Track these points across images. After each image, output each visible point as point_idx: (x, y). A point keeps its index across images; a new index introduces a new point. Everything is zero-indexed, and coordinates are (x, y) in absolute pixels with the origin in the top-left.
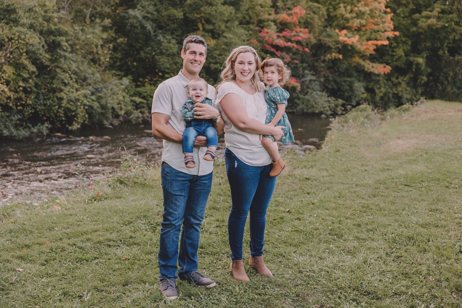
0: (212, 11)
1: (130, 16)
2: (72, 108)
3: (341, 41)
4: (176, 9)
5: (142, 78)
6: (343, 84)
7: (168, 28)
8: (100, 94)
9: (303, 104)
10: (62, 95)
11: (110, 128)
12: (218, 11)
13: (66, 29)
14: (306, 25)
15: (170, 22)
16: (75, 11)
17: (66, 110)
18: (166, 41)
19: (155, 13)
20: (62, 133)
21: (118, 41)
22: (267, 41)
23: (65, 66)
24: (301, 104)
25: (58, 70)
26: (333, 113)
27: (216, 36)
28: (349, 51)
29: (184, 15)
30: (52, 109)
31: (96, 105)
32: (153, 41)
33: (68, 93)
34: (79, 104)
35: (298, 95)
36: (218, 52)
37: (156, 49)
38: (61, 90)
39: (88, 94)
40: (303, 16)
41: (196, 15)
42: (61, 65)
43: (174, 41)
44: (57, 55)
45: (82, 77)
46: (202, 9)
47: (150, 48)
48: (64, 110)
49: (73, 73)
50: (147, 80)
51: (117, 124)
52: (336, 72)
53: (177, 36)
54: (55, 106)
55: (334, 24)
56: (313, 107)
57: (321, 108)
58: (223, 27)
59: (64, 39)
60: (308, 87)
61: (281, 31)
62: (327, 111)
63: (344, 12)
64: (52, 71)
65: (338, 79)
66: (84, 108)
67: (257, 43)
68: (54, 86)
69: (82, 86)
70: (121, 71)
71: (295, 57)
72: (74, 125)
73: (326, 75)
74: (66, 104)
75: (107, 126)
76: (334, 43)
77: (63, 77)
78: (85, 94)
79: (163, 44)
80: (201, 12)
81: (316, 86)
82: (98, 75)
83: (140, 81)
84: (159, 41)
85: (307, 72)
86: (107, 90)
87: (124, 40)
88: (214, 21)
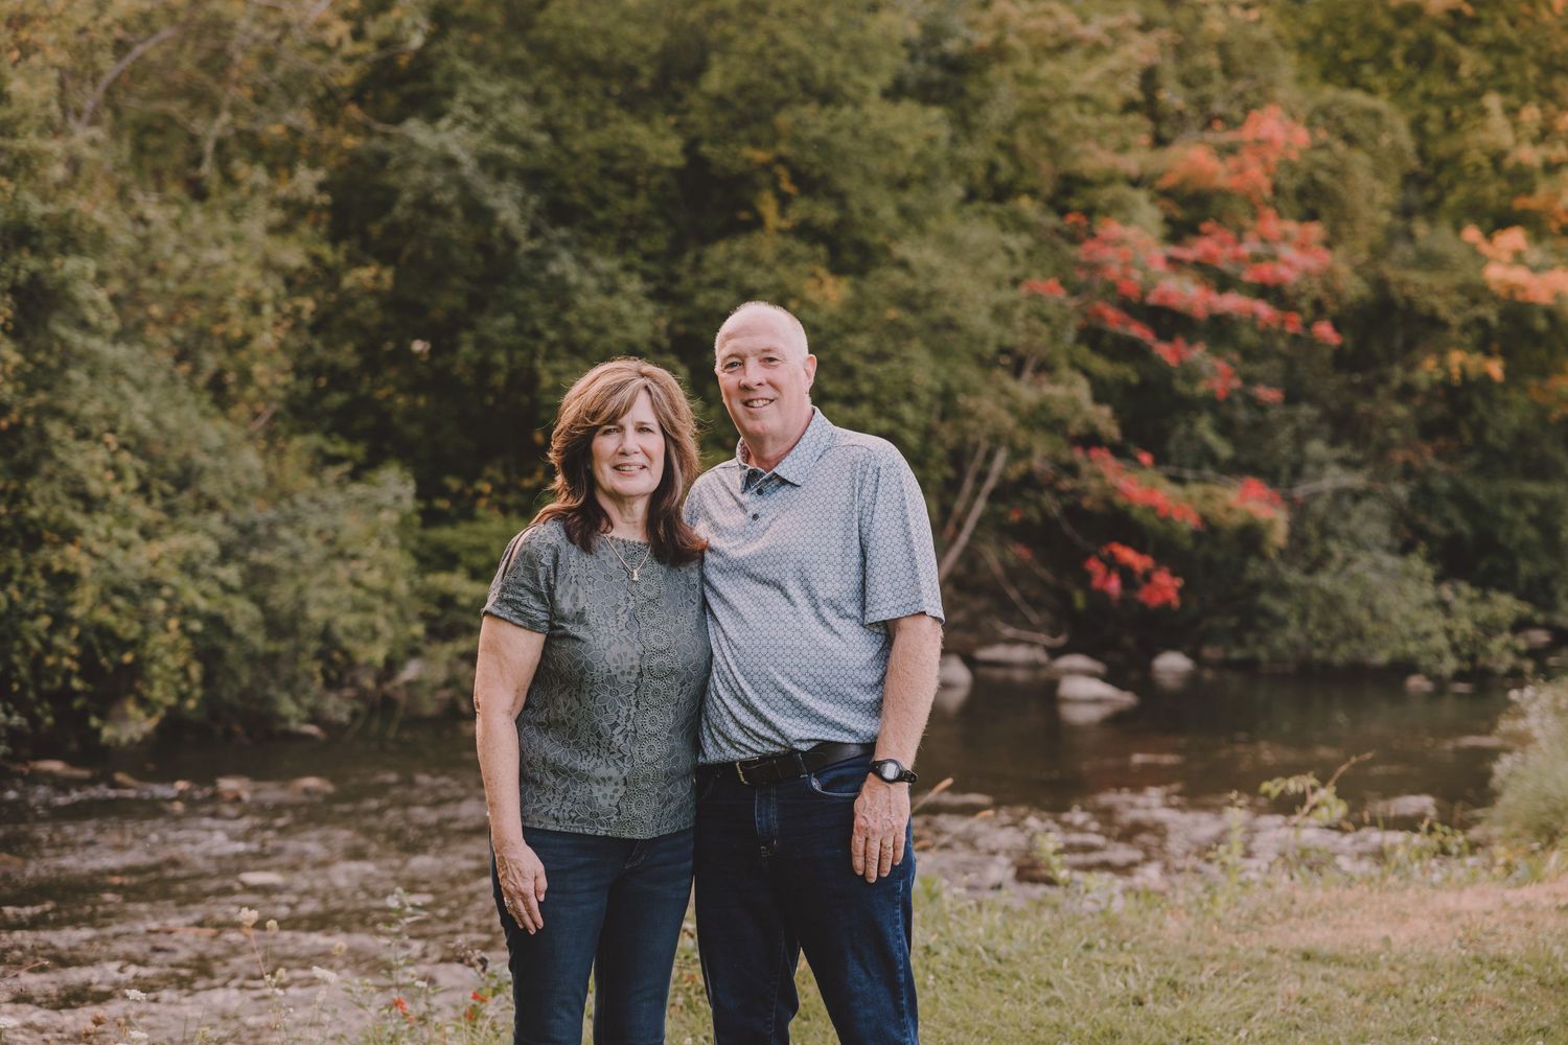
0: (835, 130)
1: (415, 155)
2: (120, 631)
3: (1495, 287)
4: (647, 120)
5: (456, 473)
6: (1506, 511)
7: (600, 215)
8: (265, 558)
9: (1304, 618)
10: (73, 556)
11: (308, 737)
12: (865, 132)
13: (99, 216)
14: (1309, 203)
15: (612, 189)
16: (135, 124)
17: (93, 638)
18: (591, 282)
19: (542, 139)
20: (71, 761)
21: (348, 281)
22: (1111, 288)
23: (92, 409)
24: (1294, 621)
25: (55, 429)
26: (1467, 666)
27: (850, 257)
28: (1537, 339)
29: (690, 148)
30: (17, 635)
31: (243, 613)
32: (524, 281)
33: (98, 548)
34: (159, 605)
35: (1274, 572)
36: (863, 342)
37: (541, 324)
38: (70, 535)
39: (204, 556)
40: (1294, 157)
41: (748, 152)
42: (70, 405)
43: (634, 285)
44: (49, 351)
45: (173, 467)
46: (784, 119)
47: (508, 321)
48: (79, 640)
49: (124, 446)
50: (486, 487)
51: (344, 717)
52: (1466, 450)
53: (647, 257)
54: (34, 616)
55: (1452, 200)
56: (1360, 636)
57: (1403, 640)
58: (887, 212)
59: (91, 266)
60: (1326, 532)
61: (1178, 231)
62: (1439, 656)
63: (1506, 138)
64: (26, 436)
65: (1479, 489)
66: (182, 627)
67: (1061, 294)
68: (34, 513)
69: (171, 511)
70: (352, 438)
71: (1258, 369)
72: (125, 717)
73: (1418, 464)
74: (92, 609)
75: (293, 725)
76: (1457, 299)
77: (78, 463)
78: (188, 555)
79: (582, 301)
80: (776, 137)
81: (1369, 521)
82: (250, 457)
83: (444, 492)
84: (558, 282)
85: (1316, 448)
86: (303, 535)
87: (377, 278)
88: (843, 183)
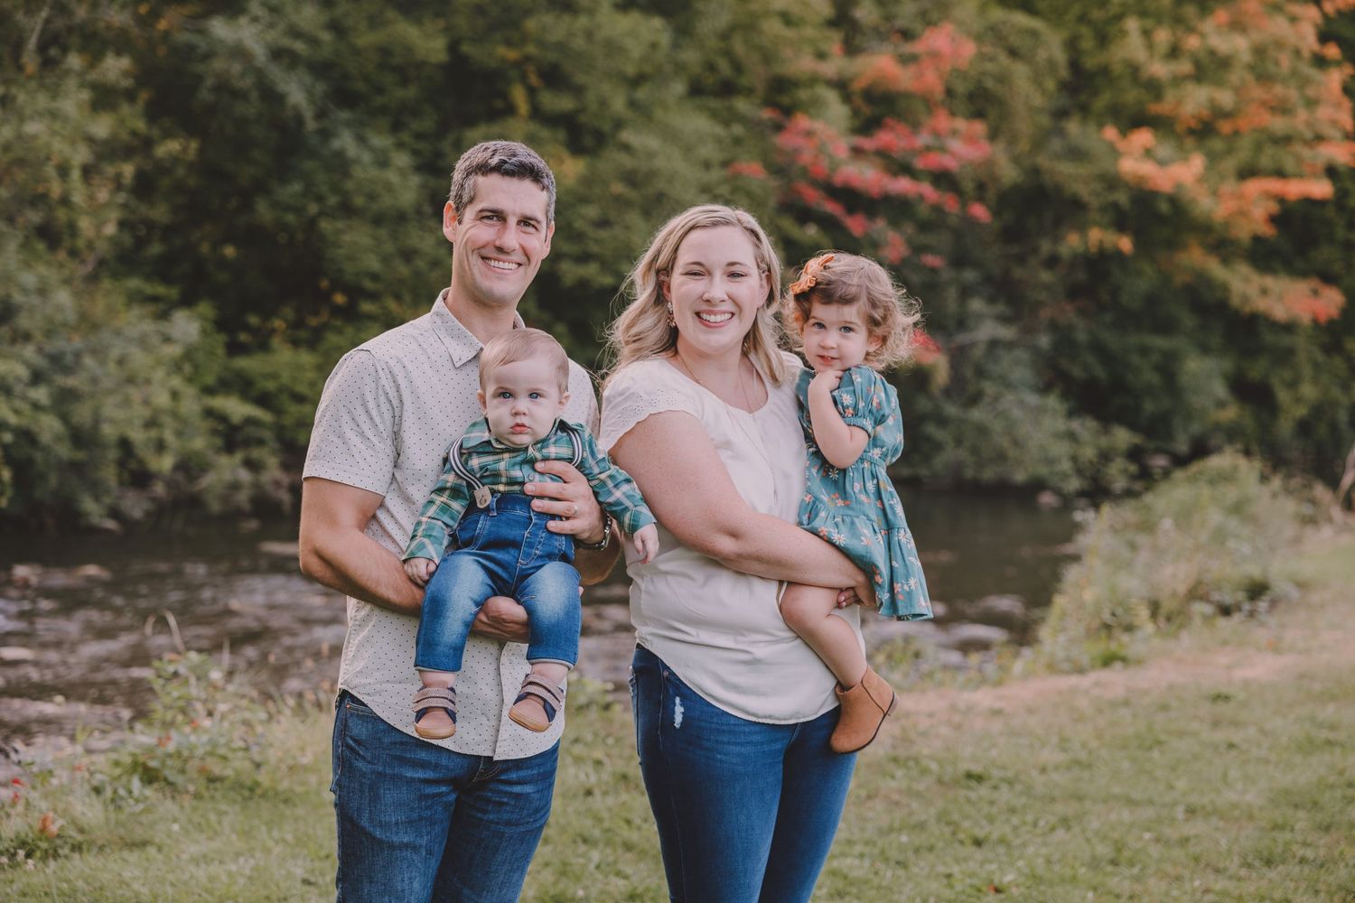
0: (571, 35)
1: (217, 47)
3: (1125, 176)
4: (418, 22)
5: (257, 313)
6: (1135, 359)
7: (378, 101)
8: (71, 382)
9: (959, 444)
11: (108, 531)
12: (597, 36)
14: (978, 104)
15: (388, 79)
18: (367, 157)
19: (326, 37)
21: (160, 151)
22: (806, 171)
24: (950, 445)
26: (1088, 486)
27: (588, 141)
28: (1161, 219)
29: (453, 48)
31: (49, 427)
32: (312, 154)
35: (938, 407)
36: (592, 211)
37: (324, 189)
39: (18, 379)
40: (964, 65)
41: (501, 51)
43: (403, 159)
46: (530, 24)
47: (298, 187)
50: (280, 325)
51: (138, 514)
52: (1104, 309)
53: (419, 136)
55: (1098, 104)
56: (1002, 458)
57: (1037, 463)
58: (618, 104)
60: (981, 373)
61: (866, 126)
62: (1065, 476)
63: (1142, 56)
65: (1112, 340)
67: (764, 174)
71: (927, 239)
73: (1061, 321)
75: (93, 520)
76: (1095, 185)
79: (357, 171)
80: (525, 39)
81: (1017, 366)
82: (63, 297)
83: (247, 328)
84: (340, 154)
85: (976, 305)
86: (103, 362)
87: (185, 150)
88: (580, 78)
